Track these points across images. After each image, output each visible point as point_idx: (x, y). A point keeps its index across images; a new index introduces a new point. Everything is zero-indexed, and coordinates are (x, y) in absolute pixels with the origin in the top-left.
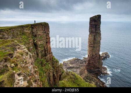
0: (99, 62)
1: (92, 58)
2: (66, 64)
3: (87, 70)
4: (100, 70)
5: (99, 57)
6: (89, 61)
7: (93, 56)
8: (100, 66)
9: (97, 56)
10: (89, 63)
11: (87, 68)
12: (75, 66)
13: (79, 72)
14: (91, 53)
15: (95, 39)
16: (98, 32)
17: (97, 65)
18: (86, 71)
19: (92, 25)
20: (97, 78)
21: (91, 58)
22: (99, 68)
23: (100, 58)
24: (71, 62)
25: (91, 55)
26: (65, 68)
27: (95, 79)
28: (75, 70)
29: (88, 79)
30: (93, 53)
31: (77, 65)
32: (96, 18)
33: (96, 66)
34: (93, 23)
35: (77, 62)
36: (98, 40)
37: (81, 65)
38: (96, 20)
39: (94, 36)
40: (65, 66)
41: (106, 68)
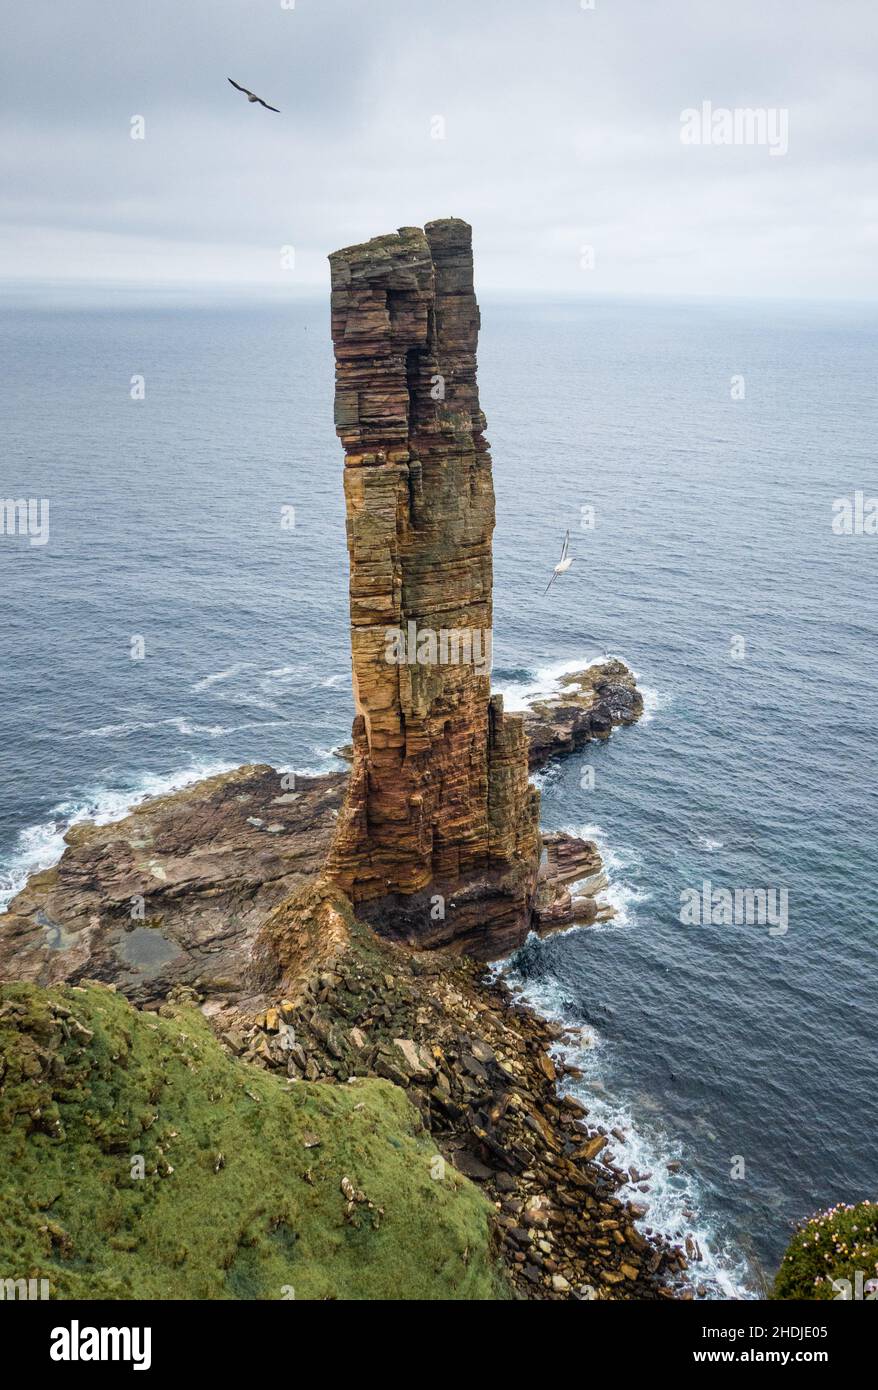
0: (492, 797)
1: (402, 750)
2: (98, 855)
3: (358, 910)
4: (508, 879)
5: (492, 732)
6: (369, 790)
7: (404, 727)
8: (507, 839)
9: (464, 725)
10: (370, 823)
11: (349, 878)
12: (214, 873)
13: (257, 948)
14: (384, 697)
15: (417, 520)
16: (446, 436)
17: (471, 824)
18: (334, 916)
19: (369, 350)
20: (477, 984)
21: (388, 760)
22: (493, 863)
23: (502, 738)
24: (168, 825)
25: (391, 722)
26: (87, 912)
27: (453, 999)
28: (214, 923)
29: (356, 1021)
30: (406, 694)
31: (244, 853)
32: (400, 257)
33: (460, 843)
34: (378, 321)
35: (246, 811)
36: (458, 532)
37: (292, 846)
38: (413, 279)
39: (410, 479)
40: (90, 887)
41: (587, 848)
